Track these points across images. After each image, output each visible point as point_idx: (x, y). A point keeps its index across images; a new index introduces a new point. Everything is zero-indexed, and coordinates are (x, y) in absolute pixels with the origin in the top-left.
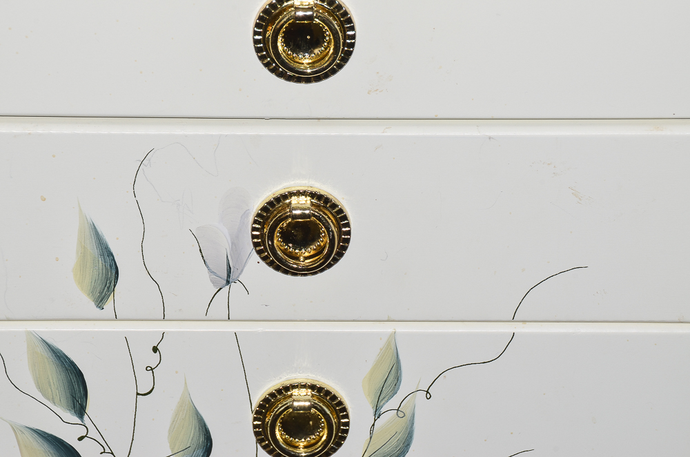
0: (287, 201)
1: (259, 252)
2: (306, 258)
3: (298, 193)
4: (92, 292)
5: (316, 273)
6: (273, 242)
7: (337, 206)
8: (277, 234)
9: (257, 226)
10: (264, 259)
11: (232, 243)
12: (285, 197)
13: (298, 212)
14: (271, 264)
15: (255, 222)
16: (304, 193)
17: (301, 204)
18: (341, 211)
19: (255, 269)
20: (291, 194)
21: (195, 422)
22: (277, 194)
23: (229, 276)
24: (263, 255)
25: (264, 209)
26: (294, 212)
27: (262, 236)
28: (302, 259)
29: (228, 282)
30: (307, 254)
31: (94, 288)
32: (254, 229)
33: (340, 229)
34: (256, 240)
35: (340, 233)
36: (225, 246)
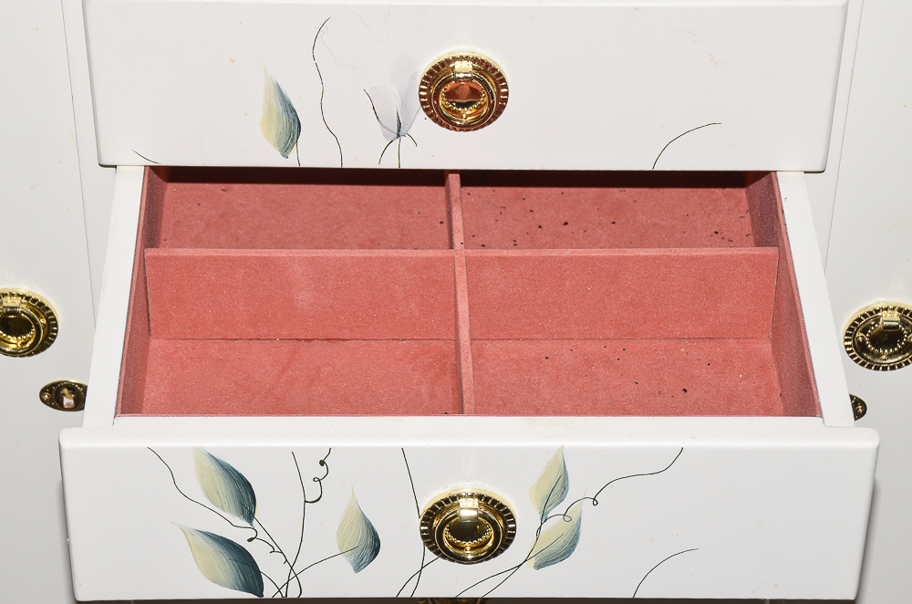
0: (451, 66)
1: (426, 110)
2: (468, 116)
3: (462, 58)
4: (278, 143)
5: (477, 129)
6: (438, 102)
7: (497, 70)
8: (442, 94)
9: (424, 87)
10: (430, 116)
11: (402, 102)
12: (448, 61)
13: (461, 75)
14: (436, 120)
15: (422, 83)
16: (467, 58)
17: (463, 68)
18: (500, 74)
19: (423, 125)
20: (455, 59)
21: (363, 526)
22: (443, 59)
23: (399, 130)
24: (429, 113)
25: (430, 72)
26: (457, 75)
27: (428, 96)
28: (464, 117)
29: (398, 136)
30: (469, 112)
31: (280, 140)
32: (421, 90)
33: (498, 89)
34: (423, 100)
35: (499, 93)
36: (396, 104)
